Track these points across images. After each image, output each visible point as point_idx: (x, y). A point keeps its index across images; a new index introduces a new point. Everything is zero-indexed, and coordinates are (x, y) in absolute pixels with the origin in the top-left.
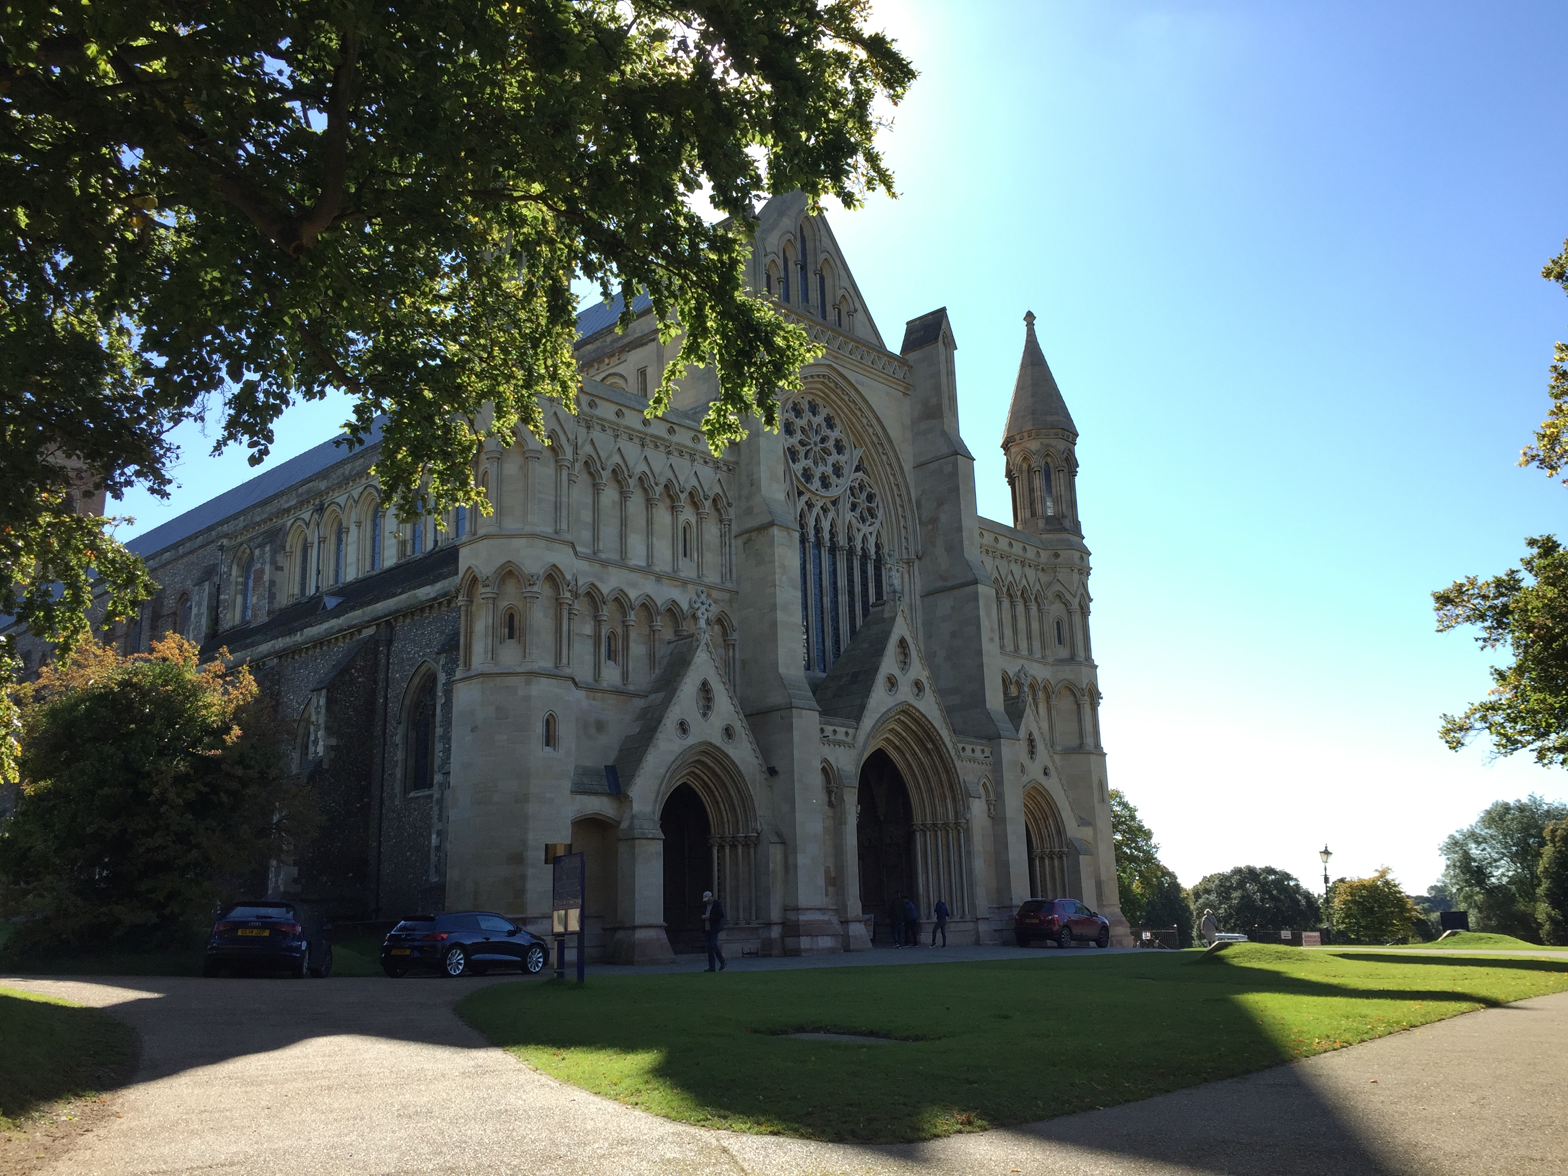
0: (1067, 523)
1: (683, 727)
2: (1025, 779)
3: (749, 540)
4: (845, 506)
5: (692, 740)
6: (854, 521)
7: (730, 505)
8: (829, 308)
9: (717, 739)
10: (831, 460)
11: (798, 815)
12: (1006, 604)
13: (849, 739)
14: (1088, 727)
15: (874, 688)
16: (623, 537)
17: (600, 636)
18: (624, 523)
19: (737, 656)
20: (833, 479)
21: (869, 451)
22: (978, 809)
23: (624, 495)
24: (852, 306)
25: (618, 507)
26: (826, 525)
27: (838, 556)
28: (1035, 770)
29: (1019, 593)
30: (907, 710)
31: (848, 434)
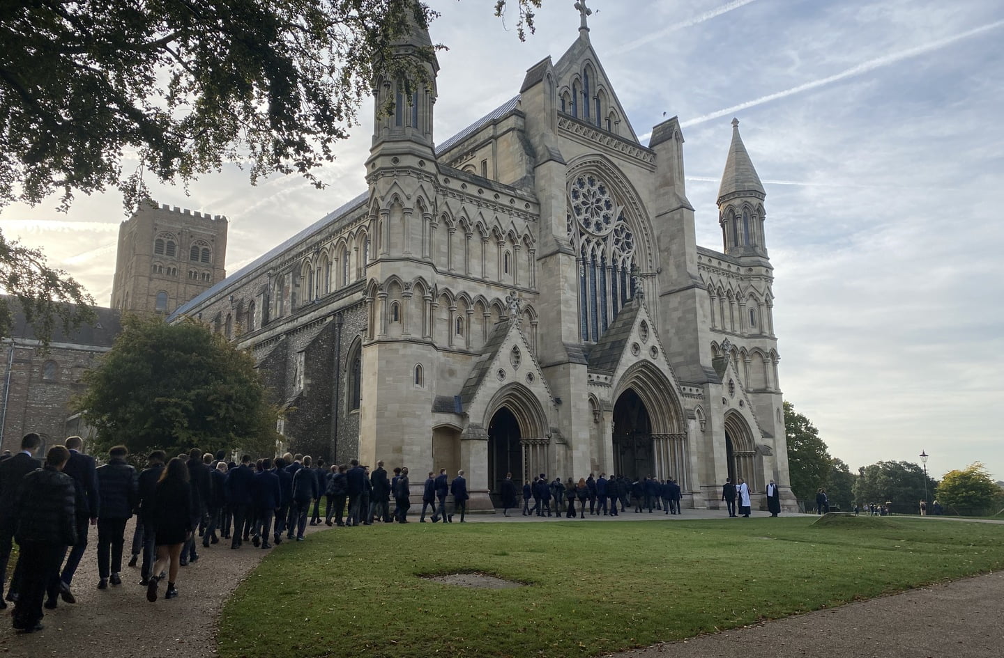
0: (759, 250)
1: (501, 374)
2: (726, 408)
3: (545, 262)
4: (611, 241)
5: (505, 382)
6: (617, 250)
7: (534, 241)
8: (603, 120)
9: (523, 380)
10: (602, 214)
11: (574, 428)
12: (717, 300)
13: (608, 382)
14: (771, 376)
15: (624, 352)
16: (466, 261)
17: (452, 320)
18: (467, 252)
19: (538, 332)
20: (604, 225)
21: (627, 208)
22: (694, 425)
23: (468, 236)
24: (617, 118)
25: (464, 243)
26: (599, 253)
27: (606, 272)
28: (733, 404)
29: (725, 294)
30: (645, 365)
31: (613, 198)
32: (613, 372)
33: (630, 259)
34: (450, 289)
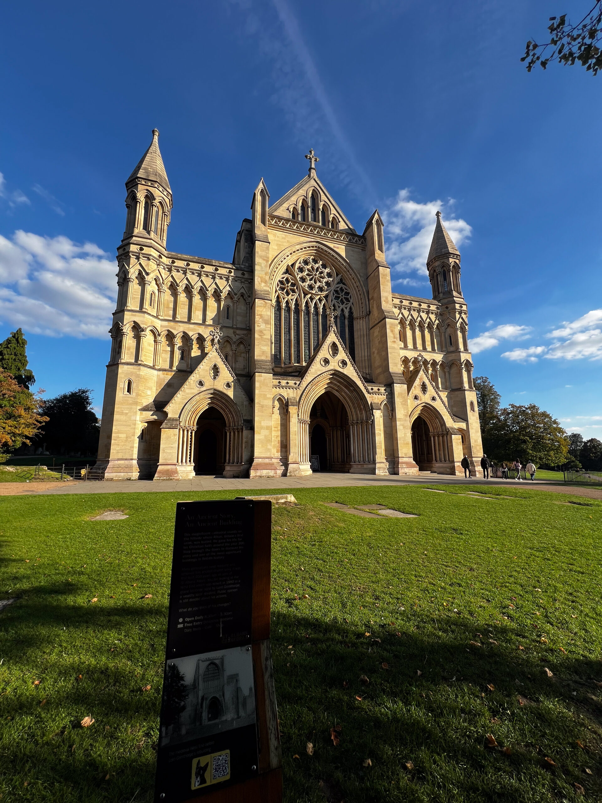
0: (453, 293)
1: (201, 383)
2: (419, 402)
4: (331, 297)
5: (207, 388)
7: (249, 296)
8: (327, 223)
9: (222, 389)
11: (257, 418)
13: (296, 386)
14: (464, 379)
15: (313, 364)
17: (174, 350)
18: (191, 306)
20: (325, 288)
21: (344, 275)
24: (337, 220)
26: (321, 306)
28: (426, 399)
29: (426, 326)
30: (336, 375)
31: (333, 270)
32: (302, 379)
33: (348, 308)
34: (171, 330)
